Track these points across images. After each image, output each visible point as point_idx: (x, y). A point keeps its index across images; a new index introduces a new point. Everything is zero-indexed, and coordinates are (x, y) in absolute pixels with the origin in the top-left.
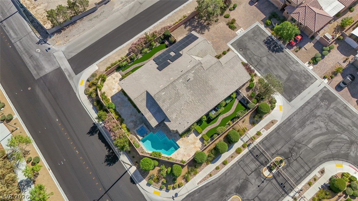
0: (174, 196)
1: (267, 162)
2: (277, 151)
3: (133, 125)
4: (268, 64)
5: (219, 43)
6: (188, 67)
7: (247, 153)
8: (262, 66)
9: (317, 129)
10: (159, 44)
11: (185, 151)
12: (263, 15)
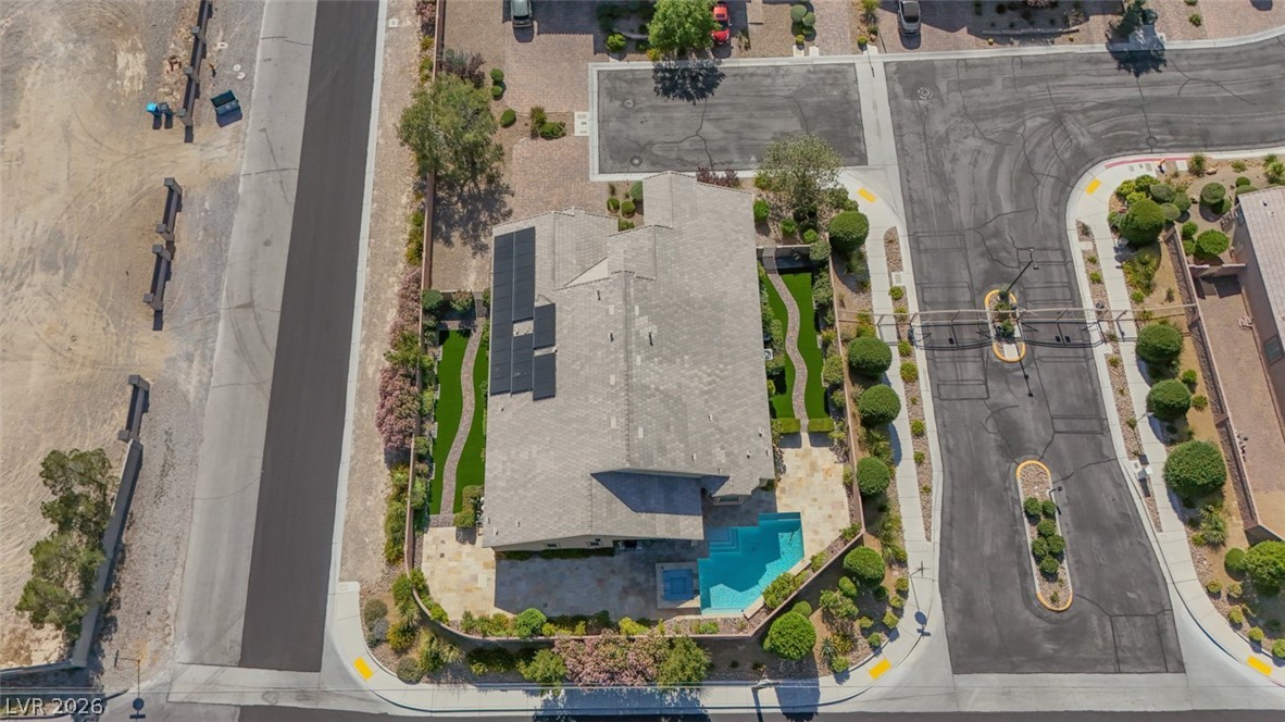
0: (920, 627)
1: (984, 333)
2: (971, 287)
3: (640, 599)
4: (727, 132)
5: (573, 196)
6: (612, 312)
7: (927, 359)
8: (724, 150)
9: (976, 161)
10: (441, 348)
11: (820, 508)
12: (584, 36)
